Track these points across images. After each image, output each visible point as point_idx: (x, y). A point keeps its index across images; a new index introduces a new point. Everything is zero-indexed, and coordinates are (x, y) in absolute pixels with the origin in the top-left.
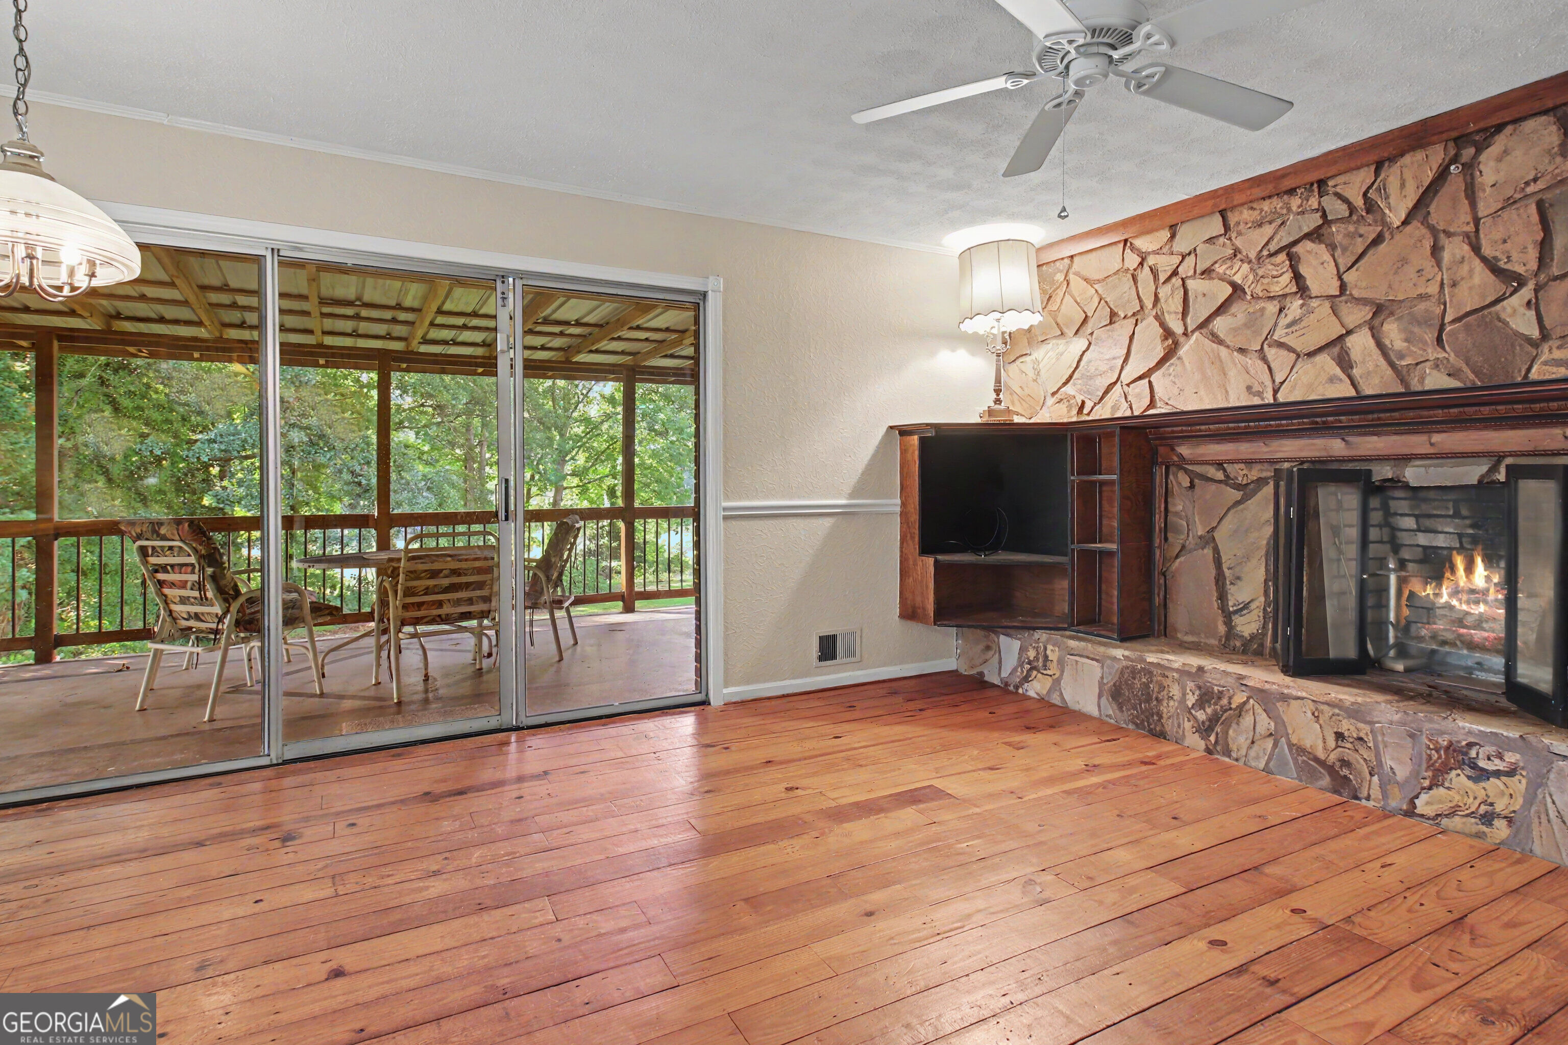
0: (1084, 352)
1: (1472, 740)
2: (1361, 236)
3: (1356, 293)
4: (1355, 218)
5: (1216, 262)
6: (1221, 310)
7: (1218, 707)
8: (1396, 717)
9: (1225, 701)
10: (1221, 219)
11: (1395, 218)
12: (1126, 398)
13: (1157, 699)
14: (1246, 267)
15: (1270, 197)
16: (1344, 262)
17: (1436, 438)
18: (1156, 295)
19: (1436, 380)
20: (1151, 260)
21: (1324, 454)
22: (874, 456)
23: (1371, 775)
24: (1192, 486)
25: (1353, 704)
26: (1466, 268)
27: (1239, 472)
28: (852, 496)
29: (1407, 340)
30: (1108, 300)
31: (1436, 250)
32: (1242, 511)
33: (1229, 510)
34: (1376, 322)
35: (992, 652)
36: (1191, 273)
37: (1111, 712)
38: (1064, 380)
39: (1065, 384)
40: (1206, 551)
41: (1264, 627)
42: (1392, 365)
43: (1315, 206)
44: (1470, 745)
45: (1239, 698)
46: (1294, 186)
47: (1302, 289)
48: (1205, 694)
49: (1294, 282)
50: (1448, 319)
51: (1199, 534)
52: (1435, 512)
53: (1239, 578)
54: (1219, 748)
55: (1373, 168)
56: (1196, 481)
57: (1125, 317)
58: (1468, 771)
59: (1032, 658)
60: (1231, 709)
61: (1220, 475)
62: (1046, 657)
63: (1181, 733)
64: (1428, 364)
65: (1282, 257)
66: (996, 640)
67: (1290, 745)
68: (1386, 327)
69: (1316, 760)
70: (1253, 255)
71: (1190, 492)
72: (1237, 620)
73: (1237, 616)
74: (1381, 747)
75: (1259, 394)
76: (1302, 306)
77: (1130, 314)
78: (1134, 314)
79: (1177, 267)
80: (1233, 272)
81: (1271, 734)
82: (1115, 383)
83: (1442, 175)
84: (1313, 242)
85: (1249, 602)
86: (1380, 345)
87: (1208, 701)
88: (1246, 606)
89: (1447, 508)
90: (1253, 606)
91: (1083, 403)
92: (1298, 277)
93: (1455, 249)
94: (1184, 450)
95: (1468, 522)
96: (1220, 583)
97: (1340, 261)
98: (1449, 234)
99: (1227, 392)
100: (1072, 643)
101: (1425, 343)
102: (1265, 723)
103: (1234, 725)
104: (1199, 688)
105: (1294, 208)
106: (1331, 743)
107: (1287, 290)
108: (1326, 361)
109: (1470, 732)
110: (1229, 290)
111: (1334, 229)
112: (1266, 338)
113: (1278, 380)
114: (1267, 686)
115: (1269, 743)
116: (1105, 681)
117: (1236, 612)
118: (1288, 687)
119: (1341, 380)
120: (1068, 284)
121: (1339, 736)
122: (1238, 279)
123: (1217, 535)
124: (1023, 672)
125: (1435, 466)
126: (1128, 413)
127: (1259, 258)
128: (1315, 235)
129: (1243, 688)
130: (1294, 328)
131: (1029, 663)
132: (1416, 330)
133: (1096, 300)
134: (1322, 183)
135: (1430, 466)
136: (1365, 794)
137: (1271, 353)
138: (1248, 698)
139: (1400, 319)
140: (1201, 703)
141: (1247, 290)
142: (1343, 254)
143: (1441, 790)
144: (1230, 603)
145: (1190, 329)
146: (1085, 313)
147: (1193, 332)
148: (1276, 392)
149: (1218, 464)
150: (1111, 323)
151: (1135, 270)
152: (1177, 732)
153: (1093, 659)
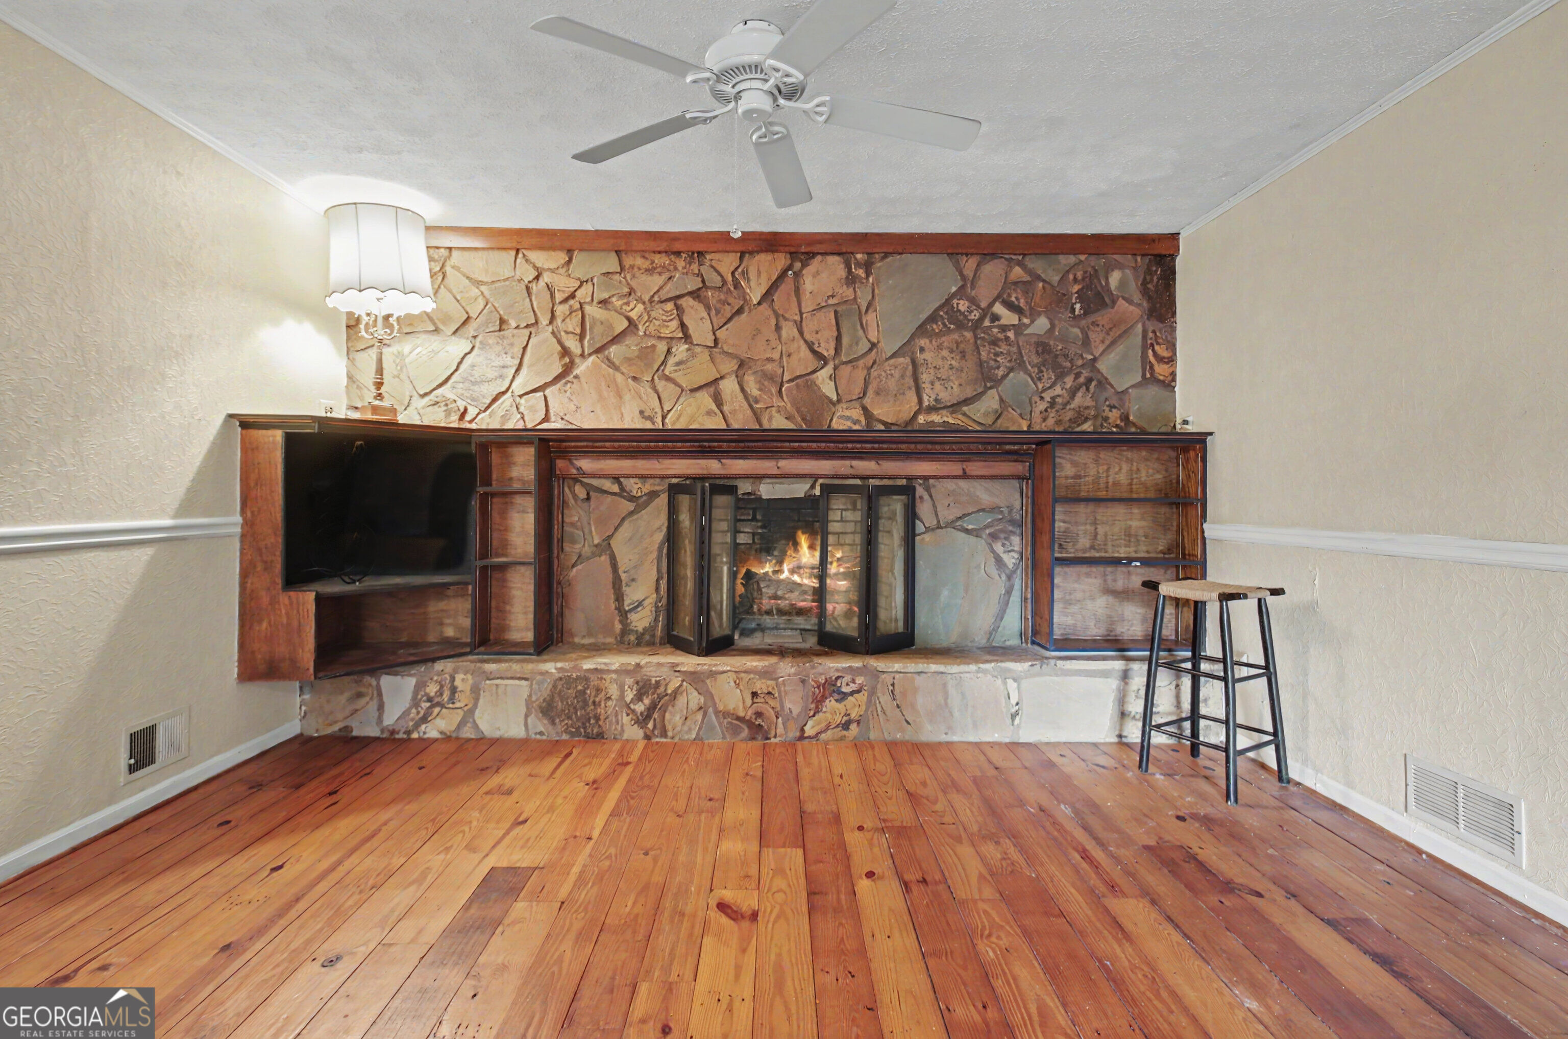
0: (466, 354)
1: (840, 674)
2: (729, 304)
3: (726, 349)
4: (725, 289)
5: (613, 296)
6: (616, 339)
7: (656, 696)
8: (793, 670)
9: (662, 689)
10: (617, 259)
11: (755, 299)
12: (518, 408)
13: (594, 702)
14: (640, 307)
15: (659, 252)
16: (718, 322)
17: (782, 463)
18: (553, 312)
19: (779, 422)
20: (546, 278)
21: (705, 472)
22: (210, 452)
23: (777, 718)
24: (588, 498)
25: (763, 667)
26: (795, 345)
27: (634, 486)
28: (177, 515)
29: (760, 390)
30: (497, 305)
31: (778, 328)
32: (637, 519)
33: (623, 519)
34: (741, 373)
35: (367, 699)
36: (589, 299)
37: (542, 729)
38: (440, 381)
39: (440, 385)
40: (603, 558)
41: (656, 620)
42: (751, 406)
43: (696, 271)
44: (838, 678)
45: (675, 683)
46: (681, 250)
47: (687, 337)
48: (643, 687)
49: (680, 329)
50: (786, 378)
51: (596, 541)
52: (742, 518)
53: (633, 580)
54: (656, 732)
55: (739, 254)
56: (591, 493)
57: (517, 327)
58: (836, 696)
59: (432, 694)
60: (667, 695)
61: (615, 488)
62: (454, 690)
63: (619, 728)
64: (773, 409)
65: (670, 306)
66: (374, 683)
67: (717, 712)
68: (746, 377)
69: (738, 718)
70: (646, 298)
71: (586, 504)
72: (633, 617)
73: (633, 614)
74: (783, 694)
75: (650, 419)
76: (688, 350)
77: (523, 325)
78: (527, 326)
79: (575, 291)
80: (629, 309)
81: (701, 708)
82: (504, 393)
83: (783, 275)
84: (694, 299)
85: (644, 600)
86: (743, 390)
87: (646, 693)
88: (640, 604)
89: (749, 514)
90: (646, 603)
91: (466, 410)
92: (683, 325)
93: (789, 330)
94: (586, 464)
95: (759, 524)
96: (617, 586)
97: (715, 320)
98: (786, 319)
99: (622, 414)
100: (491, 667)
101: (772, 394)
102: (694, 698)
103: (670, 708)
104: (637, 683)
105: (680, 268)
106: (749, 701)
107: (675, 335)
108: (705, 399)
109: (837, 670)
110: (625, 323)
111: (710, 294)
112: (658, 370)
113: (666, 408)
114: (699, 668)
115: (699, 716)
116: (534, 698)
117: (630, 610)
118: (716, 665)
119: (715, 414)
120: (443, 278)
121: (754, 694)
122: (633, 315)
123: (613, 543)
124: (418, 713)
125: (781, 483)
126: (520, 425)
127: (651, 300)
128: (695, 294)
129: (677, 674)
130: (681, 367)
131: (430, 700)
132: (766, 383)
133: (481, 303)
134: (700, 254)
135: (776, 483)
136: (773, 733)
137: (661, 385)
138: (683, 681)
139: (755, 373)
140: (639, 697)
141: (640, 327)
142: (717, 315)
143: (821, 714)
144: (626, 603)
145: (586, 353)
146: (467, 313)
147: (590, 355)
148: (664, 417)
149: (614, 478)
150: (500, 330)
151: (530, 282)
152: (616, 729)
153: (520, 679)
